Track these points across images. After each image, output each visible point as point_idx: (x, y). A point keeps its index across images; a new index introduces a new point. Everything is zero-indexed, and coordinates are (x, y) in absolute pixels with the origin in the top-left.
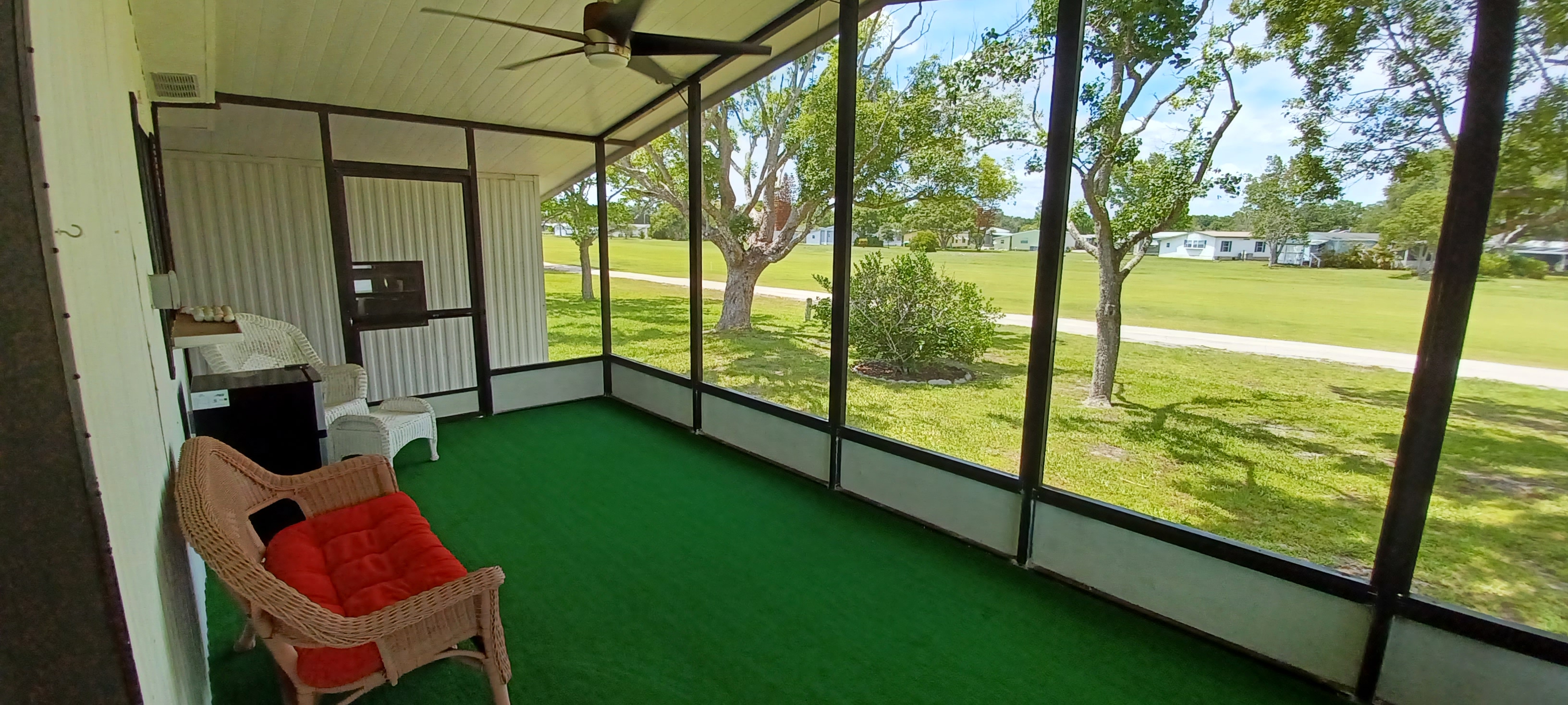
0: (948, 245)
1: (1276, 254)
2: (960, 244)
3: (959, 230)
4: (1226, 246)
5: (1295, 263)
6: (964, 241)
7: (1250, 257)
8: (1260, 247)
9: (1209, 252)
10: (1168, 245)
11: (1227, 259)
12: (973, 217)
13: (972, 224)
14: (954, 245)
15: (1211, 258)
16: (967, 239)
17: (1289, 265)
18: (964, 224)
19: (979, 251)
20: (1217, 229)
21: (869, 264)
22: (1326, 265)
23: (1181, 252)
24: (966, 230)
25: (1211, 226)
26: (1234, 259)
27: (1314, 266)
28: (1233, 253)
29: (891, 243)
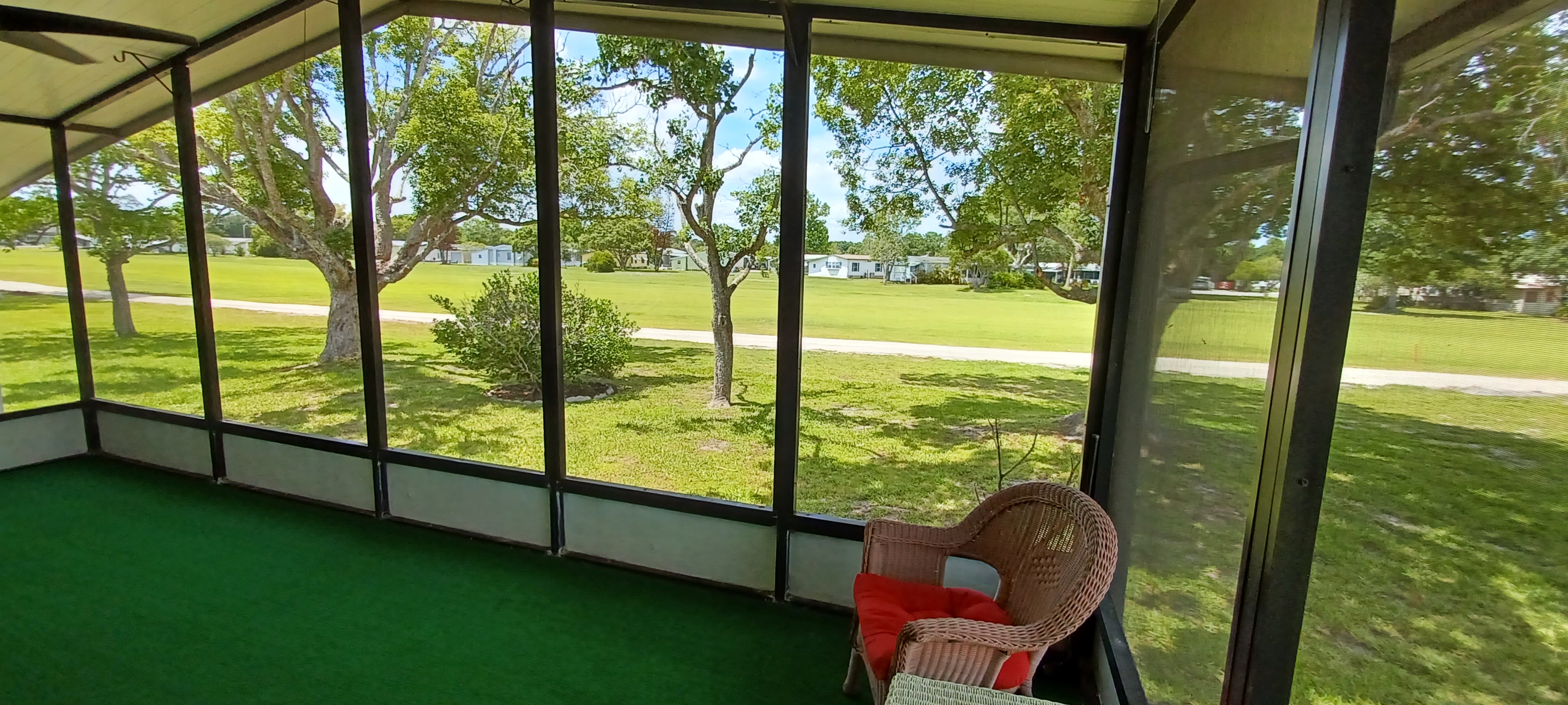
0: (627, 265)
1: (889, 273)
2: (639, 264)
3: (637, 251)
4: (855, 267)
5: (902, 280)
6: (643, 261)
7: (872, 276)
8: (878, 268)
9: (843, 272)
10: (815, 266)
11: (857, 278)
12: (650, 238)
13: (650, 245)
14: (633, 265)
15: (845, 277)
16: (646, 259)
17: (897, 282)
18: (642, 245)
19: (657, 271)
20: (853, 253)
21: (498, 282)
22: (919, 282)
23: (824, 272)
24: (644, 250)
25: (848, 251)
26: (861, 277)
27: (913, 283)
28: (860, 273)
29: (568, 264)
